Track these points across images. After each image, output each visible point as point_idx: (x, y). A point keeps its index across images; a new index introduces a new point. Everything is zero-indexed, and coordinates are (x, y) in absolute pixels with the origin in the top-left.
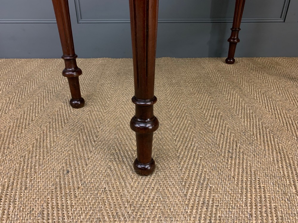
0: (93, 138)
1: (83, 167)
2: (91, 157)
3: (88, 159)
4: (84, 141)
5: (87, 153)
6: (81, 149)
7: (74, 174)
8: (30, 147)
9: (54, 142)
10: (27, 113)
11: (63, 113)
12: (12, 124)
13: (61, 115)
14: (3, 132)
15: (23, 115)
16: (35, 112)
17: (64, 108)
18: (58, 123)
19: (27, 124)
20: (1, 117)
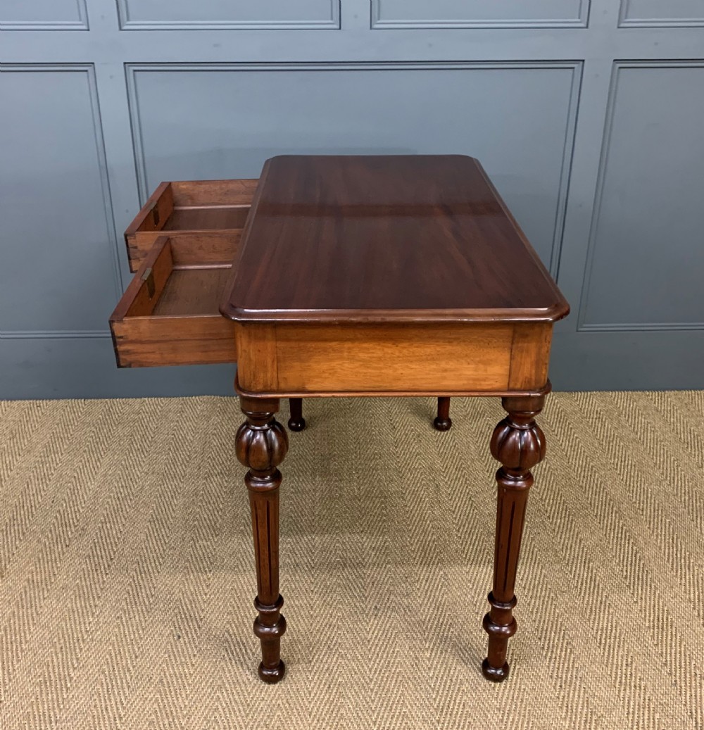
1: (195, 631)
2: (204, 617)
3: (201, 620)
4: (192, 595)
5: (198, 613)
6: (189, 606)
7: (187, 640)
8: (124, 603)
9: (152, 596)
10: (99, 546)
11: (153, 543)
12: (84, 566)
13: (150, 548)
14: (78, 581)
15: (93, 547)
16: (111, 543)
17: (153, 532)
18: (151, 563)
19: (106, 566)
20: (64, 554)
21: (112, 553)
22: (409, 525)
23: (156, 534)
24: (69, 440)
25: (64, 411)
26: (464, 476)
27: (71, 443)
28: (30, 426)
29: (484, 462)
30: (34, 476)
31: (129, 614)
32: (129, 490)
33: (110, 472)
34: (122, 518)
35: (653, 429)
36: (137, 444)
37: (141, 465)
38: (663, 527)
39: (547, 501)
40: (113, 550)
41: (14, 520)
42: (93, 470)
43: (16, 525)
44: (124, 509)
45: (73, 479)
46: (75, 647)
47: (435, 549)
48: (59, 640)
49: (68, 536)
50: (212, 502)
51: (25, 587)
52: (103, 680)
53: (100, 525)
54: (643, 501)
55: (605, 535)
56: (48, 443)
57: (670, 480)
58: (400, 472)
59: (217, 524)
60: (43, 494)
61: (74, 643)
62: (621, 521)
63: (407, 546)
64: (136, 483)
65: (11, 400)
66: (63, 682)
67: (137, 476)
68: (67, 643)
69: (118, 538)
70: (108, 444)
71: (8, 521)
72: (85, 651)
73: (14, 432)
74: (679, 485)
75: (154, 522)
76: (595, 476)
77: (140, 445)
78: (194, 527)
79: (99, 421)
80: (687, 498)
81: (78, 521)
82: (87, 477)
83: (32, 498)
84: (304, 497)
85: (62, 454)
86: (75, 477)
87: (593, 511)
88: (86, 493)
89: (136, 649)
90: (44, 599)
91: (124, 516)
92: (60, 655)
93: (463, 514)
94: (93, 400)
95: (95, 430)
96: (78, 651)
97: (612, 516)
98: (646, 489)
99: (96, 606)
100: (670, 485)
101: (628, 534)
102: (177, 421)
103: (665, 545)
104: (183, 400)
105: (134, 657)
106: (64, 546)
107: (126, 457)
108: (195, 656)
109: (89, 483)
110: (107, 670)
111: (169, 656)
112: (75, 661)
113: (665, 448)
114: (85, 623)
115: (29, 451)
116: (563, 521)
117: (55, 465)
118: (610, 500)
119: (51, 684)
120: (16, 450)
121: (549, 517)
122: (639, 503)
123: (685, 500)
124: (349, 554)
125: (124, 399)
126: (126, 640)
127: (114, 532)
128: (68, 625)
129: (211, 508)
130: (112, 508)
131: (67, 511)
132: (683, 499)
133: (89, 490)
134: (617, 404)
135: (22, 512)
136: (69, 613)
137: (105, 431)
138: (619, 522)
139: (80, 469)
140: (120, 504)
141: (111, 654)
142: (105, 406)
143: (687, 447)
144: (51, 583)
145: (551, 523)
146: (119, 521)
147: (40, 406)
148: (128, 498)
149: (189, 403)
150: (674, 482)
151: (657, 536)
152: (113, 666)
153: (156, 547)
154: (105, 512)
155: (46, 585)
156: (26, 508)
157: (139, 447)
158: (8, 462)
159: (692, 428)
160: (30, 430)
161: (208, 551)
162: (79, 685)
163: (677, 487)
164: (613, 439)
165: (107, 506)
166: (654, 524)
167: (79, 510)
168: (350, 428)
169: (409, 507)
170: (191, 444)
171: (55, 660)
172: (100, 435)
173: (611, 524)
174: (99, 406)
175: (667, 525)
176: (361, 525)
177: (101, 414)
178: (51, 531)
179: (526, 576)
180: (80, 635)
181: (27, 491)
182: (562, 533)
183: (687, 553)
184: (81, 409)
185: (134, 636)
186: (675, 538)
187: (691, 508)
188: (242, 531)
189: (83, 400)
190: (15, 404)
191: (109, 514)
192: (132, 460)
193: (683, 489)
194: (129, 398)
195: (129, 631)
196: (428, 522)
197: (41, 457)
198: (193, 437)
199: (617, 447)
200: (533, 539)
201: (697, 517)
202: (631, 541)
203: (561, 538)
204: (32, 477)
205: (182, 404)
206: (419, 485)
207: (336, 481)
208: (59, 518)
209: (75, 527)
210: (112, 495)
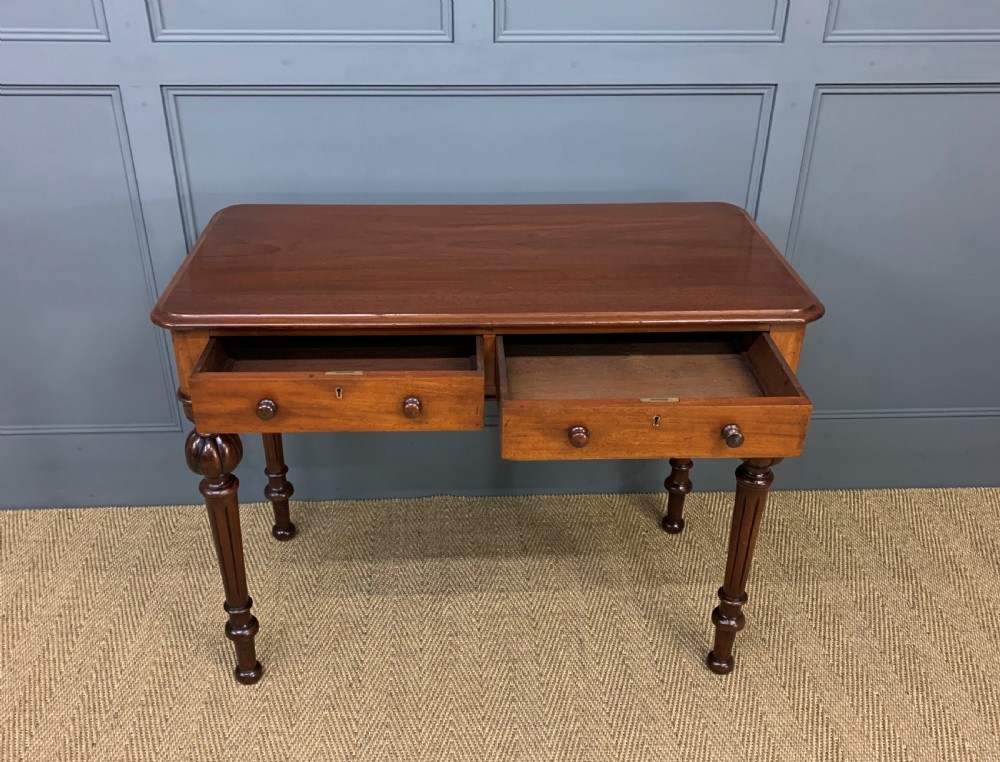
13: (205, 747)
15: (129, 746)
16: (153, 739)
17: (210, 720)
20: (89, 757)
21: (153, 755)
22: (545, 705)
23: (213, 724)
24: (106, 571)
25: (102, 525)
26: (615, 626)
27: (109, 576)
28: (56, 549)
29: (640, 601)
30: (57, 630)
32: (180, 652)
33: (157, 623)
34: (170, 698)
35: (850, 548)
36: (193, 577)
37: (197, 611)
38: (870, 704)
40: (155, 750)
41: (26, 702)
42: (134, 619)
43: (28, 711)
44: (172, 683)
45: (108, 634)
47: (578, 747)
49: (96, 728)
50: (287, 671)
53: (139, 709)
54: (843, 663)
55: (797, 718)
56: (79, 576)
57: (875, 628)
58: (533, 619)
59: (294, 707)
60: (67, 659)
62: (816, 695)
63: (542, 740)
64: (190, 640)
65: (35, 508)
67: (192, 628)
69: (163, 731)
70: (157, 577)
71: (17, 704)
73: (35, 558)
74: (887, 637)
75: (211, 703)
76: (780, 622)
77: (198, 580)
78: (263, 711)
79: (146, 541)
80: (898, 657)
81: (111, 702)
82: (127, 630)
83: (52, 665)
84: (408, 661)
85: (96, 594)
86: (111, 630)
87: (780, 678)
88: (124, 657)
91: (172, 694)
93: (615, 686)
94: (139, 508)
95: (140, 555)
97: (804, 687)
98: (845, 643)
100: (875, 635)
101: (825, 716)
103: (874, 733)
106: (90, 746)
107: (178, 598)
109: (129, 641)
113: (867, 578)
115: (53, 590)
117: (86, 611)
118: (801, 661)
120: (37, 587)
121: (724, 689)
122: (838, 665)
125: (180, 507)
127: (158, 721)
129: (286, 681)
130: (156, 681)
131: (98, 686)
132: (893, 657)
133: (129, 651)
134: (803, 510)
135: (37, 689)
137: (154, 556)
138: (813, 697)
139: (118, 619)
140: (168, 673)
142: (155, 518)
143: (894, 577)
145: (728, 700)
146: (166, 702)
147: (72, 518)
148: (178, 665)
149: (264, 512)
150: (880, 632)
151: (863, 718)
154: (146, 687)
156: (42, 682)
157: (197, 583)
158: (24, 606)
159: (898, 547)
160: (57, 555)
161: (281, 751)
163: (885, 639)
164: (802, 563)
165: (151, 678)
166: (858, 700)
167: (113, 685)
169: (545, 676)
170: (264, 577)
172: (147, 564)
173: (804, 699)
174: (147, 518)
175: (876, 701)
176: (482, 707)
177: (150, 531)
178: (73, 719)
181: (46, 653)
182: (742, 714)
183: (904, 747)
184: (125, 522)
186: (886, 721)
187: (903, 672)
188: (325, 718)
189: (127, 509)
190: (40, 514)
191: (153, 690)
192: (186, 603)
193: (892, 642)
194: (186, 505)
196: (570, 700)
197: (68, 598)
198: (267, 565)
200: (705, 726)
201: (912, 687)
202: (831, 726)
203: (740, 725)
204: (54, 632)
205: (254, 513)
206: (557, 639)
207: (450, 635)
208: (86, 697)
209: (107, 712)
210: (157, 659)
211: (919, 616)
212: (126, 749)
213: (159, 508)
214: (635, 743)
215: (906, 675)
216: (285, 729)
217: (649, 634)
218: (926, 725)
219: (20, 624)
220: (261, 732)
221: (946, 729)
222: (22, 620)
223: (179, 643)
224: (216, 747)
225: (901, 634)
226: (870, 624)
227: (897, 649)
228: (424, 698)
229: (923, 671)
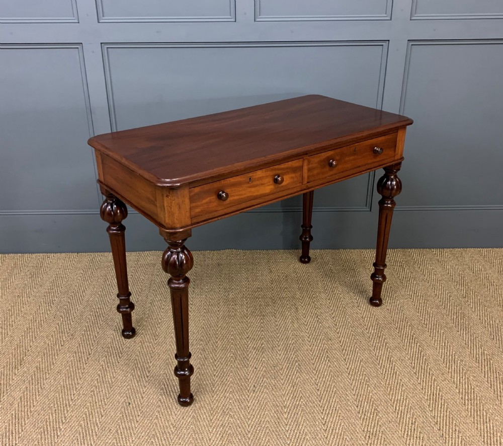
0: (146, 374)
1: (140, 400)
2: (146, 391)
3: (144, 393)
4: (139, 376)
5: (142, 388)
6: (137, 384)
7: (134, 406)
8: (96, 382)
9: (114, 377)
10: (82, 346)
11: (116, 344)
12: (72, 358)
13: (114, 347)
14: (68, 368)
15: (79, 347)
16: (90, 344)
17: (116, 338)
18: (114, 357)
19: (86, 358)
20: (60, 350)
21: (90, 350)
22: (278, 333)
23: (118, 339)
24: (66, 278)
25: (64, 260)
26: (314, 303)
27: (68, 281)
28: (42, 270)
29: (327, 293)
30: (44, 301)
31: (99, 389)
32: (102, 311)
33: (91, 299)
34: (98, 329)
35: (435, 273)
37: (110, 295)
38: (439, 336)
39: (366, 319)
40: (91, 348)
41: (30, 329)
42: (80, 298)
43: (31, 332)
44: (99, 322)
45: (68, 303)
46: (64, 409)
47: (293, 349)
48: (54, 405)
49: (63, 339)
50: (154, 318)
51: (35, 372)
52: (81, 431)
53: (83, 332)
54: (427, 319)
55: (402, 341)
56: (53, 281)
57: (445, 305)
58: (274, 300)
59: (157, 332)
60: (49, 313)
61: (64, 408)
62: (412, 332)
63: (276, 347)
64: (107, 306)
65: (32, 253)
66: (55, 432)
67: (108, 301)
68: (59, 407)
69: (94, 341)
70: (91, 281)
71: (26, 329)
72: (70, 412)
73: (32, 273)
74: (451, 309)
76: (397, 302)
78: (142, 334)
79: (86, 267)
80: (455, 317)
81: (70, 330)
82: (77, 302)
83: (41, 315)
84: (212, 315)
85: (62, 288)
86: (69, 302)
87: (395, 325)
88: (76, 312)
89: (102, 411)
90: (46, 379)
92: (54, 415)
93: (312, 326)
94: (82, 254)
95: (83, 272)
96: (66, 412)
97: (407, 328)
98: (429, 311)
99: (78, 384)
100: (445, 308)
101: (416, 340)
102: (135, 267)
103: (440, 347)
104: (139, 253)
105: (100, 416)
106: (60, 346)
107: (101, 290)
108: (139, 415)
109: (78, 306)
110: (83, 424)
111: (123, 416)
112: (63, 419)
113: (442, 285)
114: (71, 395)
115: (41, 286)
116: (375, 331)
117: (57, 294)
118: (406, 318)
119: (48, 433)
120: (33, 285)
121: (367, 329)
122: (425, 320)
123: (454, 318)
124: (239, 352)
125: (101, 253)
126: (96, 406)
127: (92, 337)
128: (61, 396)
129: (153, 322)
130: (91, 321)
131: (63, 324)
132: (452, 317)
133: (78, 310)
134: (413, 257)
135: (35, 324)
136: (61, 388)
137: (89, 273)
138: (411, 332)
139: (73, 297)
140: (97, 319)
141: (86, 414)
142: (90, 257)
143: (457, 285)
144: (51, 369)
145: (368, 333)
146: (95, 330)
147: (49, 257)
148: (101, 316)
150: (447, 307)
151: (435, 341)
152: (87, 422)
153: (118, 348)
154: (86, 324)
155: (48, 370)
156: (37, 321)
158: (28, 292)
160: (43, 272)
161: (150, 349)
162: (65, 434)
164: (410, 279)
165: (88, 320)
166: (433, 334)
167: (70, 323)
168: (243, 272)
169: (279, 322)
170: (143, 281)
171: (51, 418)
172: (86, 276)
173: (406, 333)
174: (86, 257)
175: (442, 335)
176: (247, 333)
177: (87, 263)
178: (52, 336)
179: (350, 366)
180: (67, 402)
181: (39, 310)
182: (375, 339)
183: (454, 352)
184: (75, 259)
185: (102, 403)
186: (446, 342)
187: (457, 323)
189: (76, 254)
190: (34, 255)
191: (89, 325)
192: (105, 292)
193: (453, 311)
194: (105, 252)
195: (98, 400)
196: (290, 332)
197: (48, 289)
198: (144, 277)
199: (412, 284)
200: (356, 343)
201: (461, 329)
202: (418, 344)
203: (373, 343)
204: (42, 302)
205: (138, 256)
206: (285, 308)
207: (233, 305)
208: (58, 328)
209: (68, 333)
210: (91, 313)
211: (468, 301)
212: (77, 347)
213: (92, 254)
214: (321, 349)
215: (458, 324)
216: (152, 341)
217: (331, 306)
218: (466, 344)
219: (26, 299)
220: (141, 342)
221: (476, 346)
222: (27, 297)
223: (102, 307)
224: (119, 347)
225: (458, 308)
226: (443, 303)
227: (455, 314)
228: (220, 330)
229: (467, 323)
